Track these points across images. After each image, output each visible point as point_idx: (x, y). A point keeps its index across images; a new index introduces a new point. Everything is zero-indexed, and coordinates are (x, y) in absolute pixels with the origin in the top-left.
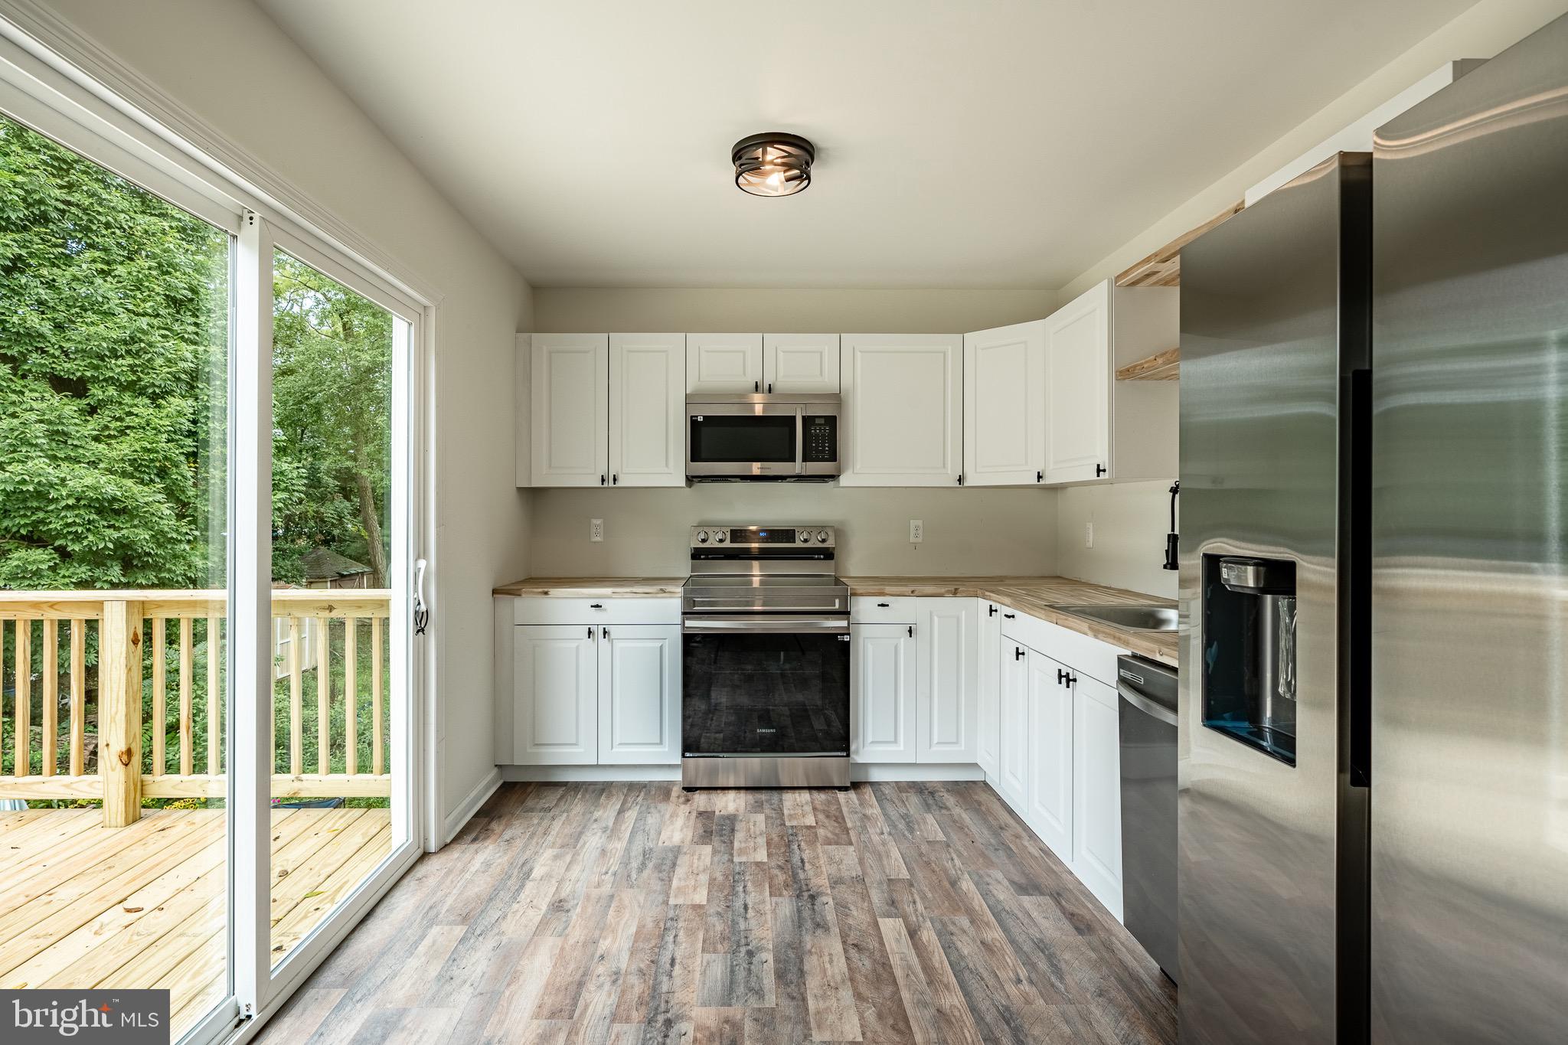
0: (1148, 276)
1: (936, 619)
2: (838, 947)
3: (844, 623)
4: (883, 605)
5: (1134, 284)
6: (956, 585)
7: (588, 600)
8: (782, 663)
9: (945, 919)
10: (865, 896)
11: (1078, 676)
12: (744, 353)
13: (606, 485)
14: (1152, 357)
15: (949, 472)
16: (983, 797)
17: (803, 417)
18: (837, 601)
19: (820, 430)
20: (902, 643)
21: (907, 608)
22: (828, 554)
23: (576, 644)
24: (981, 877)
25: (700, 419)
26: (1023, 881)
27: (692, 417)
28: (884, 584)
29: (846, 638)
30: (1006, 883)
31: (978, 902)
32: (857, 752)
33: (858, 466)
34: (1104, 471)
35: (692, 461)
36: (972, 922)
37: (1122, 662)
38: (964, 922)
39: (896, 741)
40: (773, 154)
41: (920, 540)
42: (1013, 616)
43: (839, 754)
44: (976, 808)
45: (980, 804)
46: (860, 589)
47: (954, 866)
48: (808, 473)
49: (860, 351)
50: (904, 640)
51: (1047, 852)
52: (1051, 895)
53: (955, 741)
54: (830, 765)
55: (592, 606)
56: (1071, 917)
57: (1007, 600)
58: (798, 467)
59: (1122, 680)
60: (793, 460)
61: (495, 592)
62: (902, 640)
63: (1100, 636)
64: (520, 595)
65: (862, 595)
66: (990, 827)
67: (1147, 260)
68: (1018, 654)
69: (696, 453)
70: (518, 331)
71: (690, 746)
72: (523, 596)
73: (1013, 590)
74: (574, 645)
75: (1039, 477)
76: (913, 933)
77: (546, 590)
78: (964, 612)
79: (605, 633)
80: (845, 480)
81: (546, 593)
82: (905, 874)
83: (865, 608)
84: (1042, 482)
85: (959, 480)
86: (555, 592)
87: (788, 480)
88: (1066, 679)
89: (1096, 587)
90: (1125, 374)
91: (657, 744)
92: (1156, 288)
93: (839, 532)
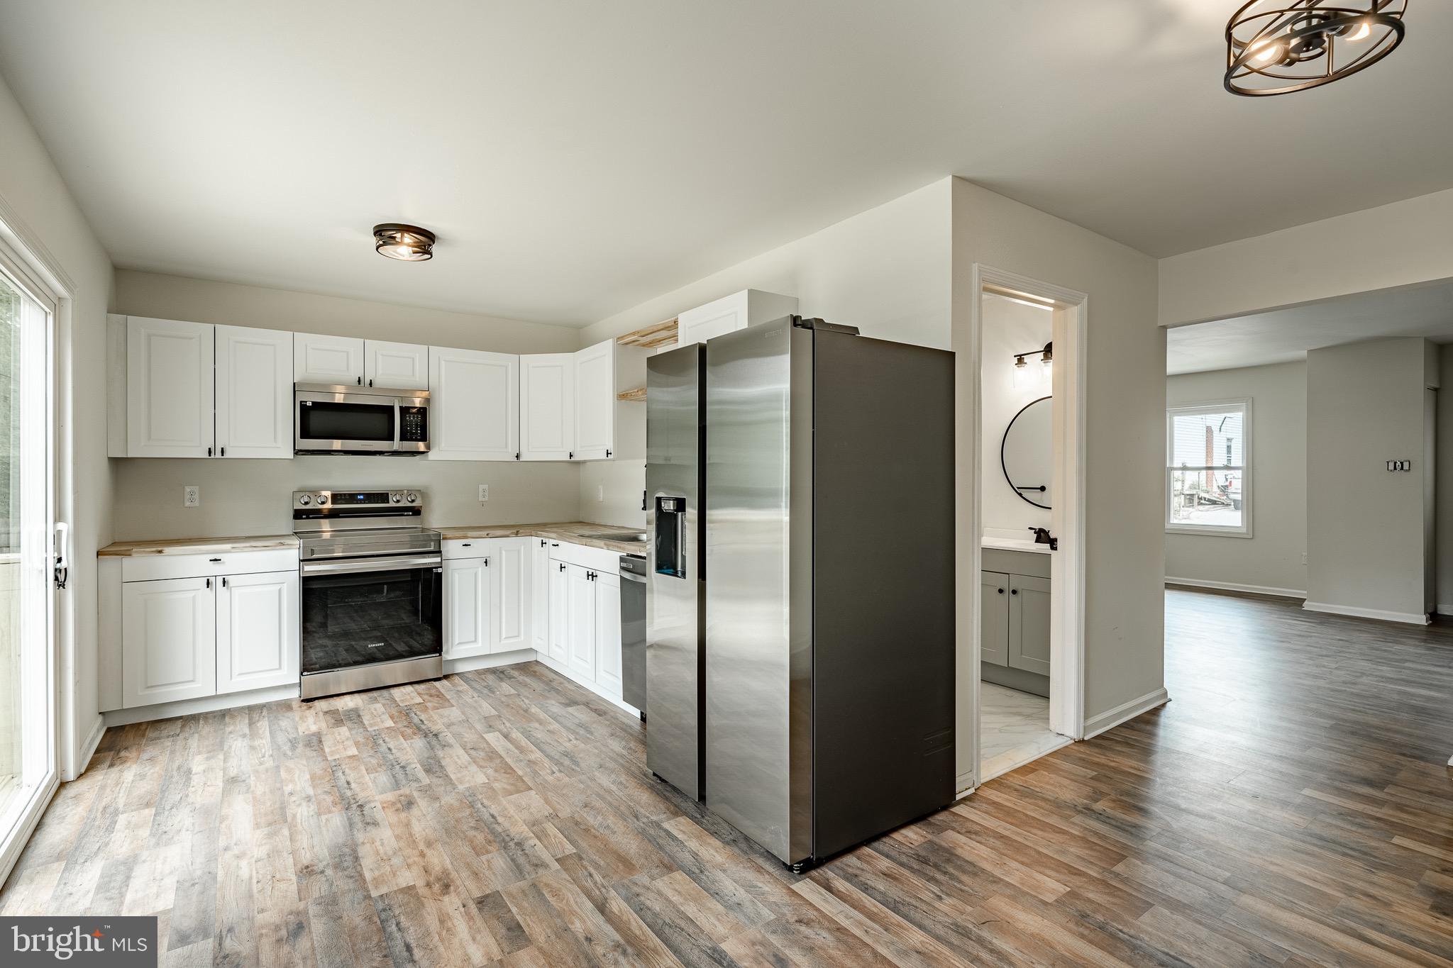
0: (634, 341)
1: (504, 552)
2: (461, 752)
3: (438, 560)
4: (466, 545)
5: (627, 344)
6: (517, 530)
7: (206, 556)
8: (385, 594)
9: (525, 726)
10: (471, 727)
11: (598, 573)
12: (348, 353)
13: (213, 456)
14: (636, 390)
15: (510, 450)
16: (537, 668)
17: (401, 408)
18: (432, 543)
19: (414, 417)
20: (480, 572)
21: (483, 546)
22: (416, 512)
23: (193, 594)
24: (542, 705)
25: (309, 404)
26: (568, 701)
27: (301, 402)
28: (465, 532)
29: (440, 570)
30: (557, 704)
31: (542, 715)
32: (447, 652)
33: (443, 445)
34: (611, 454)
35: (302, 437)
36: (541, 724)
37: (622, 559)
38: (537, 725)
39: (475, 641)
40: (408, 238)
41: (486, 499)
42: (558, 545)
43: (434, 655)
44: (534, 674)
45: (535, 672)
46: (449, 534)
47: (525, 703)
48: (404, 450)
49: (445, 361)
50: (481, 568)
51: (580, 687)
52: (584, 704)
53: (517, 635)
54: (426, 664)
55: (211, 560)
56: (595, 711)
57: (553, 535)
58: (397, 444)
59: (623, 568)
60: (392, 439)
61: (98, 554)
62: (480, 569)
63: (610, 548)
64: (130, 555)
65: (450, 539)
66: (544, 682)
67: (634, 334)
68: (561, 568)
69: (306, 432)
70: (108, 312)
71: (307, 667)
72: (134, 555)
73: (555, 530)
74: (191, 594)
75: (571, 456)
76: (506, 736)
77: (160, 549)
78: (522, 547)
79: (224, 582)
80: (432, 455)
81: (160, 552)
82: (494, 712)
83: (452, 548)
84: (572, 459)
85: (517, 457)
86: (168, 550)
87: (386, 454)
88: (592, 576)
89: (605, 526)
90: (622, 396)
91: (277, 669)
92: (638, 347)
93: (423, 493)
